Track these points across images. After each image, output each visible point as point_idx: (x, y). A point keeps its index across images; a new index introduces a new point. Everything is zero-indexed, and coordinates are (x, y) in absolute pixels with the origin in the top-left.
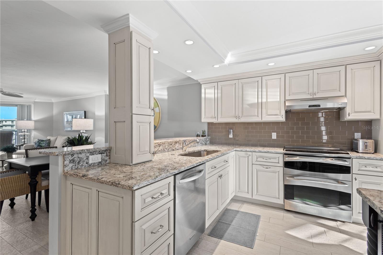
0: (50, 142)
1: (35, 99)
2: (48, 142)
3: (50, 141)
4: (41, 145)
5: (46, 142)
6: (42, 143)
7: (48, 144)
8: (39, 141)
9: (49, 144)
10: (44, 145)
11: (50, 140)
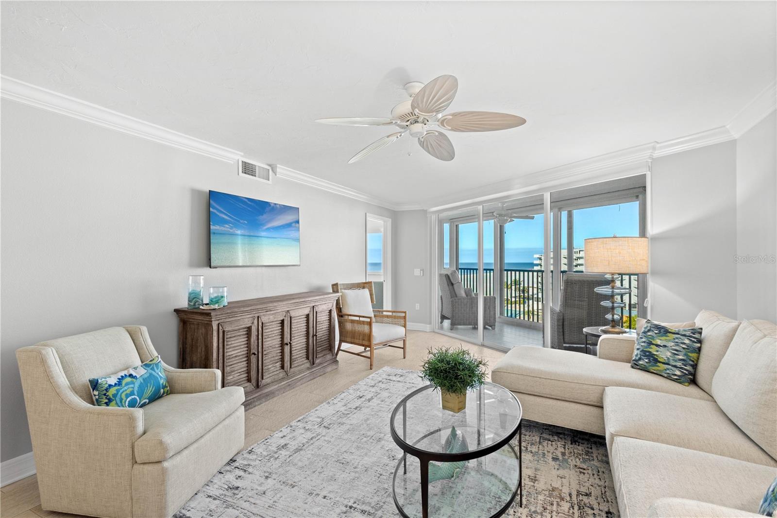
0: (699, 345)
1: (654, 148)
2: (687, 341)
3: (700, 341)
4: (653, 350)
5: (677, 344)
6: (659, 342)
7: (685, 355)
8: (649, 331)
9: (694, 355)
10: (669, 354)
11: (701, 333)
